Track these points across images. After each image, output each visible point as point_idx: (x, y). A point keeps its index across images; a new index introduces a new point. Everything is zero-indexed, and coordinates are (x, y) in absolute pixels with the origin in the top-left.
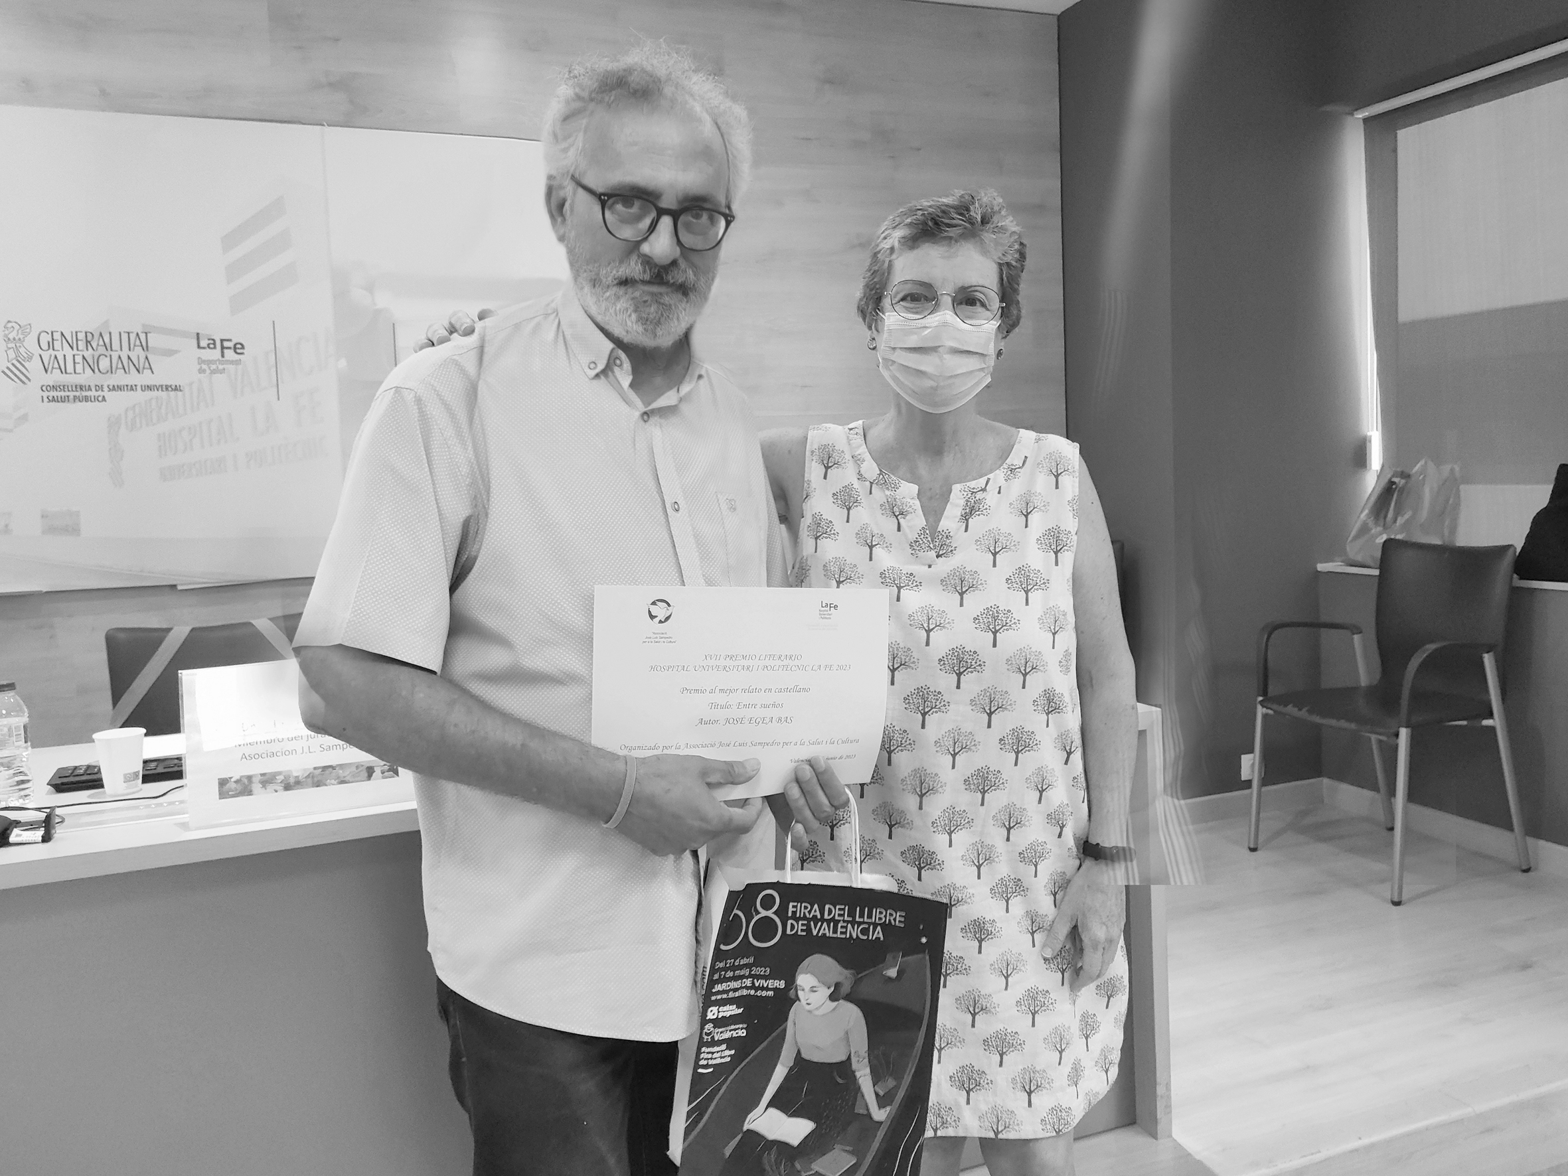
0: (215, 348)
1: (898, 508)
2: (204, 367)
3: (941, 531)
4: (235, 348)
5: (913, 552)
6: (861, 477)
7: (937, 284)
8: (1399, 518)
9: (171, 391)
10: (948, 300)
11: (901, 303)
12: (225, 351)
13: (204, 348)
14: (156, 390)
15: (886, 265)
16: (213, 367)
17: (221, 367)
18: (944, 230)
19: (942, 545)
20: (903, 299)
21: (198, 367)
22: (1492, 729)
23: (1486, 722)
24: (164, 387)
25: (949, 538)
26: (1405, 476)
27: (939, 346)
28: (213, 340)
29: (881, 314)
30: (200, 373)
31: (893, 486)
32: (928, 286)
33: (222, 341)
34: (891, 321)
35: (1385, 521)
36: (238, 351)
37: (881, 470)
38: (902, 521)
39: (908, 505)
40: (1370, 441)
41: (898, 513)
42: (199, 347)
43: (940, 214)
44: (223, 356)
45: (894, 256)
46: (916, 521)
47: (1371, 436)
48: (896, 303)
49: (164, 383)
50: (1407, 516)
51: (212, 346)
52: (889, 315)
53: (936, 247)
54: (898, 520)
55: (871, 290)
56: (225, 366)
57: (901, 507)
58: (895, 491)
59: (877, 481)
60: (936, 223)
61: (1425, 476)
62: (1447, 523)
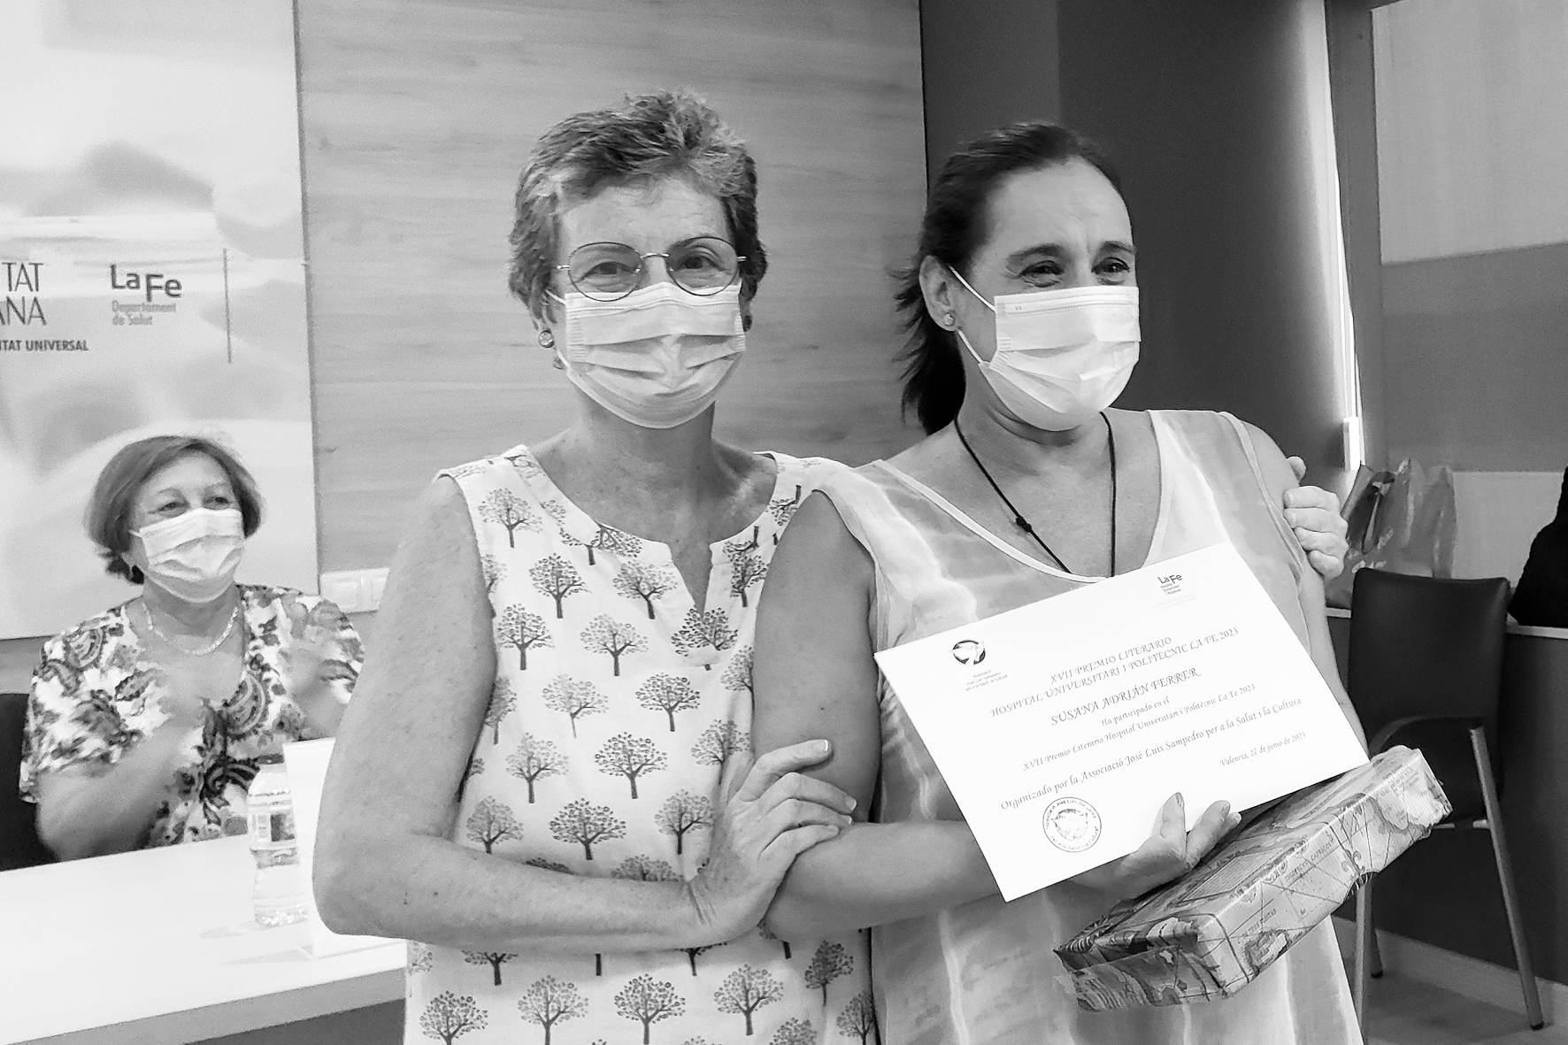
0: (138, 287)
1: (648, 583)
2: (122, 314)
3: (710, 612)
4: (167, 288)
5: (679, 648)
6: (568, 539)
7: (640, 247)
8: (1381, 539)
9: (72, 350)
10: (658, 266)
11: (586, 279)
12: (154, 292)
13: (122, 287)
14: (48, 347)
15: (550, 223)
16: (135, 315)
17: (146, 315)
18: (632, 166)
19: (716, 632)
20: (588, 274)
21: (114, 314)
22: (1488, 831)
23: (1477, 824)
24: (61, 343)
25: (724, 620)
26: (1389, 478)
27: (663, 337)
28: (135, 275)
29: (556, 297)
30: (116, 324)
31: (630, 548)
32: (626, 249)
33: (149, 277)
34: (575, 306)
35: (1363, 542)
36: (173, 292)
37: (601, 526)
38: (656, 603)
39: (664, 577)
40: (1348, 431)
41: (648, 592)
42: (115, 286)
43: (620, 140)
44: (149, 297)
45: (559, 210)
46: (677, 602)
47: (1348, 424)
48: (578, 282)
49: (62, 339)
50: (1388, 537)
51: (133, 284)
52: (572, 298)
53: (625, 191)
54: (649, 602)
55: (530, 263)
56: (151, 314)
57: (651, 582)
58: (635, 556)
59: (598, 543)
60: (619, 157)
61: (1408, 481)
62: (1437, 546)
